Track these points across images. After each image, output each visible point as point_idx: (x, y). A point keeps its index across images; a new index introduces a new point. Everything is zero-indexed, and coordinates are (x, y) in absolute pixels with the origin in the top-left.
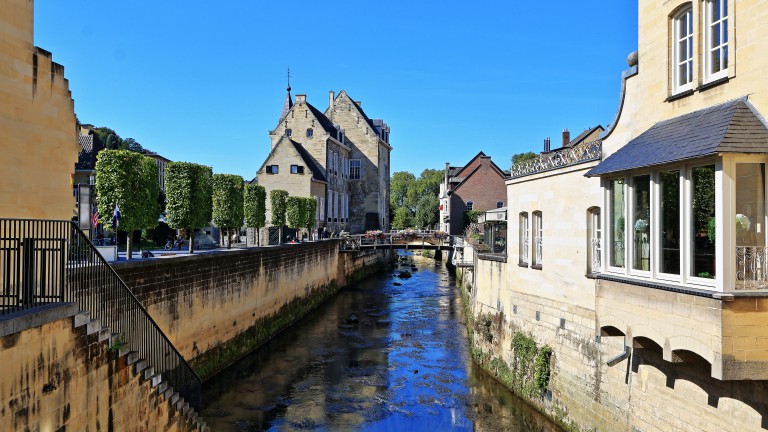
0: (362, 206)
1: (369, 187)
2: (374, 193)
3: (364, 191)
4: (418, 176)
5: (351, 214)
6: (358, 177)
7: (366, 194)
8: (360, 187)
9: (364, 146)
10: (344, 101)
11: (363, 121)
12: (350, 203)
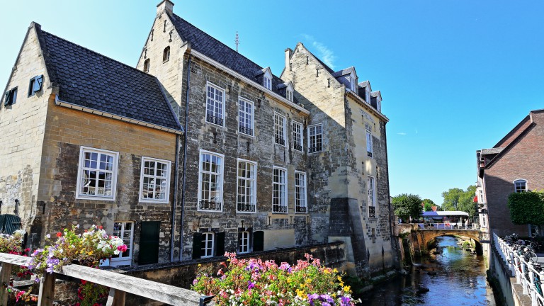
0: (326, 188)
1: (334, 160)
2: (341, 168)
3: (327, 167)
4: (465, 190)
5: (311, 200)
6: (319, 148)
7: (330, 170)
8: (322, 161)
9: (326, 103)
10: (301, 56)
11: (323, 71)
12: (311, 187)
